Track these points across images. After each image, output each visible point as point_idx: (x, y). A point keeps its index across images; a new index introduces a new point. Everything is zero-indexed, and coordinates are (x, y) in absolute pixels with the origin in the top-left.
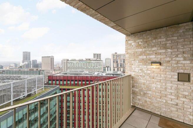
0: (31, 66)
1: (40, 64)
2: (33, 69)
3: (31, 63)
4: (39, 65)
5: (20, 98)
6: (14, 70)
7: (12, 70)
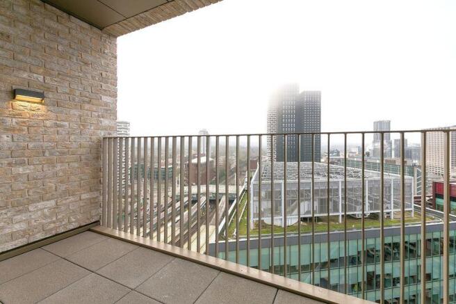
0: (391, 154)
1: (415, 150)
2: (395, 161)
3: (393, 146)
4: (413, 153)
5: (355, 215)
6: (355, 159)
7: (351, 159)
